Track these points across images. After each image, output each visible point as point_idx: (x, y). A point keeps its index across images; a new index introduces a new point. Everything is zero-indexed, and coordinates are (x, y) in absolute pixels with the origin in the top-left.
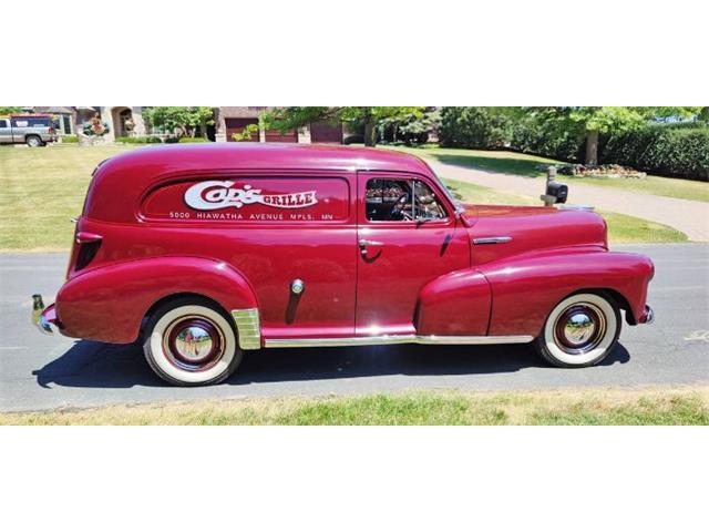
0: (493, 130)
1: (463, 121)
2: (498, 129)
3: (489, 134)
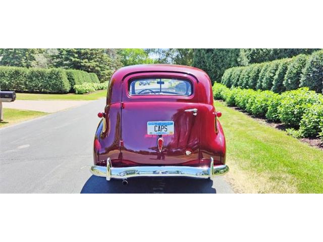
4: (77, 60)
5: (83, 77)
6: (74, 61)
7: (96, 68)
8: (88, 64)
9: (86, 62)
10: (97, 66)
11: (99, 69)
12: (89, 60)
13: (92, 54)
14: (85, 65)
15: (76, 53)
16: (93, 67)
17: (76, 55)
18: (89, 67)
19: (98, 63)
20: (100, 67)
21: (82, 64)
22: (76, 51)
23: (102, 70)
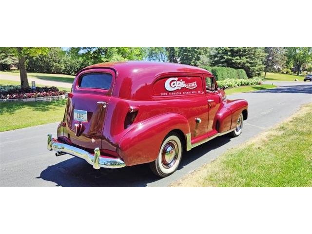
0: (55, 64)
1: (37, 59)
2: (57, 64)
3: (53, 66)
4: (229, 57)
5: (228, 73)
6: (227, 59)
7: (246, 64)
8: (238, 61)
9: (237, 59)
10: (247, 62)
11: (249, 65)
12: (240, 58)
13: (245, 51)
14: (236, 62)
15: (230, 51)
16: (244, 63)
17: (229, 53)
18: (240, 63)
19: (248, 60)
20: (250, 63)
21: (233, 61)
22: (229, 49)
23: (252, 66)
